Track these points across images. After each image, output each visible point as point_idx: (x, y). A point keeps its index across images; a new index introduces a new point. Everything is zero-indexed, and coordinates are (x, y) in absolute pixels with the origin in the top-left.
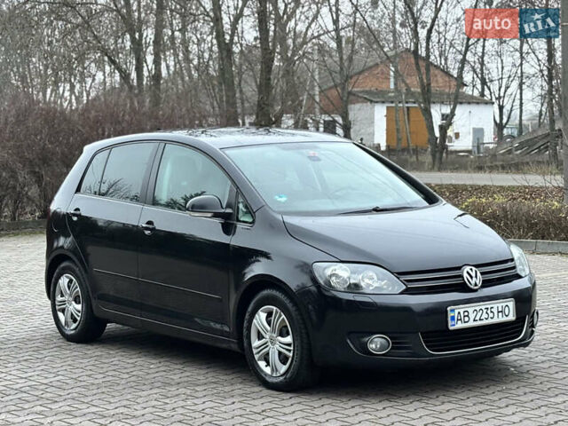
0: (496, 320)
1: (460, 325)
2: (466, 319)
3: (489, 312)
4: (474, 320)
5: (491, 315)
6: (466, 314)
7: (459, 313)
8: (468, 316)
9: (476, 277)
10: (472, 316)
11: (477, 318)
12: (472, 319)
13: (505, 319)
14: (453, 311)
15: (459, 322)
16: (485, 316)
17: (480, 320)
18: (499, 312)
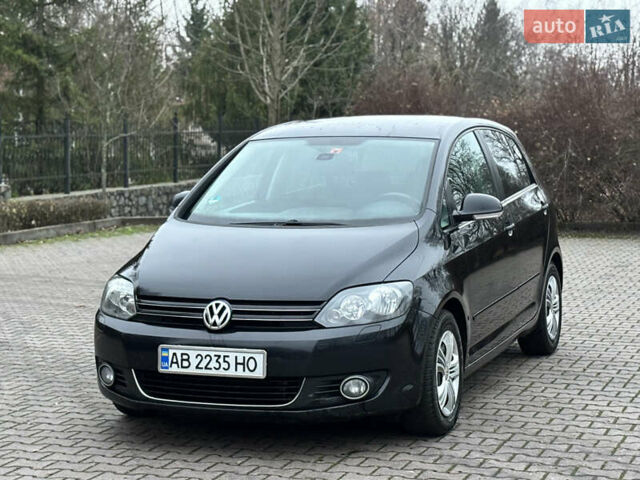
0: (231, 373)
1: (174, 369)
2: (185, 364)
3: (221, 360)
4: (197, 367)
5: (225, 365)
6: (185, 357)
7: (175, 354)
8: (188, 360)
9: (220, 315)
10: (194, 362)
11: (203, 365)
12: (194, 365)
13: (247, 374)
14: (167, 350)
15: (174, 366)
16: (213, 364)
17: (206, 368)
18: (237, 364)
